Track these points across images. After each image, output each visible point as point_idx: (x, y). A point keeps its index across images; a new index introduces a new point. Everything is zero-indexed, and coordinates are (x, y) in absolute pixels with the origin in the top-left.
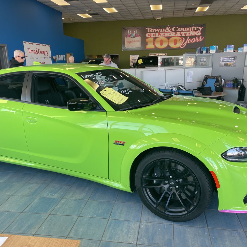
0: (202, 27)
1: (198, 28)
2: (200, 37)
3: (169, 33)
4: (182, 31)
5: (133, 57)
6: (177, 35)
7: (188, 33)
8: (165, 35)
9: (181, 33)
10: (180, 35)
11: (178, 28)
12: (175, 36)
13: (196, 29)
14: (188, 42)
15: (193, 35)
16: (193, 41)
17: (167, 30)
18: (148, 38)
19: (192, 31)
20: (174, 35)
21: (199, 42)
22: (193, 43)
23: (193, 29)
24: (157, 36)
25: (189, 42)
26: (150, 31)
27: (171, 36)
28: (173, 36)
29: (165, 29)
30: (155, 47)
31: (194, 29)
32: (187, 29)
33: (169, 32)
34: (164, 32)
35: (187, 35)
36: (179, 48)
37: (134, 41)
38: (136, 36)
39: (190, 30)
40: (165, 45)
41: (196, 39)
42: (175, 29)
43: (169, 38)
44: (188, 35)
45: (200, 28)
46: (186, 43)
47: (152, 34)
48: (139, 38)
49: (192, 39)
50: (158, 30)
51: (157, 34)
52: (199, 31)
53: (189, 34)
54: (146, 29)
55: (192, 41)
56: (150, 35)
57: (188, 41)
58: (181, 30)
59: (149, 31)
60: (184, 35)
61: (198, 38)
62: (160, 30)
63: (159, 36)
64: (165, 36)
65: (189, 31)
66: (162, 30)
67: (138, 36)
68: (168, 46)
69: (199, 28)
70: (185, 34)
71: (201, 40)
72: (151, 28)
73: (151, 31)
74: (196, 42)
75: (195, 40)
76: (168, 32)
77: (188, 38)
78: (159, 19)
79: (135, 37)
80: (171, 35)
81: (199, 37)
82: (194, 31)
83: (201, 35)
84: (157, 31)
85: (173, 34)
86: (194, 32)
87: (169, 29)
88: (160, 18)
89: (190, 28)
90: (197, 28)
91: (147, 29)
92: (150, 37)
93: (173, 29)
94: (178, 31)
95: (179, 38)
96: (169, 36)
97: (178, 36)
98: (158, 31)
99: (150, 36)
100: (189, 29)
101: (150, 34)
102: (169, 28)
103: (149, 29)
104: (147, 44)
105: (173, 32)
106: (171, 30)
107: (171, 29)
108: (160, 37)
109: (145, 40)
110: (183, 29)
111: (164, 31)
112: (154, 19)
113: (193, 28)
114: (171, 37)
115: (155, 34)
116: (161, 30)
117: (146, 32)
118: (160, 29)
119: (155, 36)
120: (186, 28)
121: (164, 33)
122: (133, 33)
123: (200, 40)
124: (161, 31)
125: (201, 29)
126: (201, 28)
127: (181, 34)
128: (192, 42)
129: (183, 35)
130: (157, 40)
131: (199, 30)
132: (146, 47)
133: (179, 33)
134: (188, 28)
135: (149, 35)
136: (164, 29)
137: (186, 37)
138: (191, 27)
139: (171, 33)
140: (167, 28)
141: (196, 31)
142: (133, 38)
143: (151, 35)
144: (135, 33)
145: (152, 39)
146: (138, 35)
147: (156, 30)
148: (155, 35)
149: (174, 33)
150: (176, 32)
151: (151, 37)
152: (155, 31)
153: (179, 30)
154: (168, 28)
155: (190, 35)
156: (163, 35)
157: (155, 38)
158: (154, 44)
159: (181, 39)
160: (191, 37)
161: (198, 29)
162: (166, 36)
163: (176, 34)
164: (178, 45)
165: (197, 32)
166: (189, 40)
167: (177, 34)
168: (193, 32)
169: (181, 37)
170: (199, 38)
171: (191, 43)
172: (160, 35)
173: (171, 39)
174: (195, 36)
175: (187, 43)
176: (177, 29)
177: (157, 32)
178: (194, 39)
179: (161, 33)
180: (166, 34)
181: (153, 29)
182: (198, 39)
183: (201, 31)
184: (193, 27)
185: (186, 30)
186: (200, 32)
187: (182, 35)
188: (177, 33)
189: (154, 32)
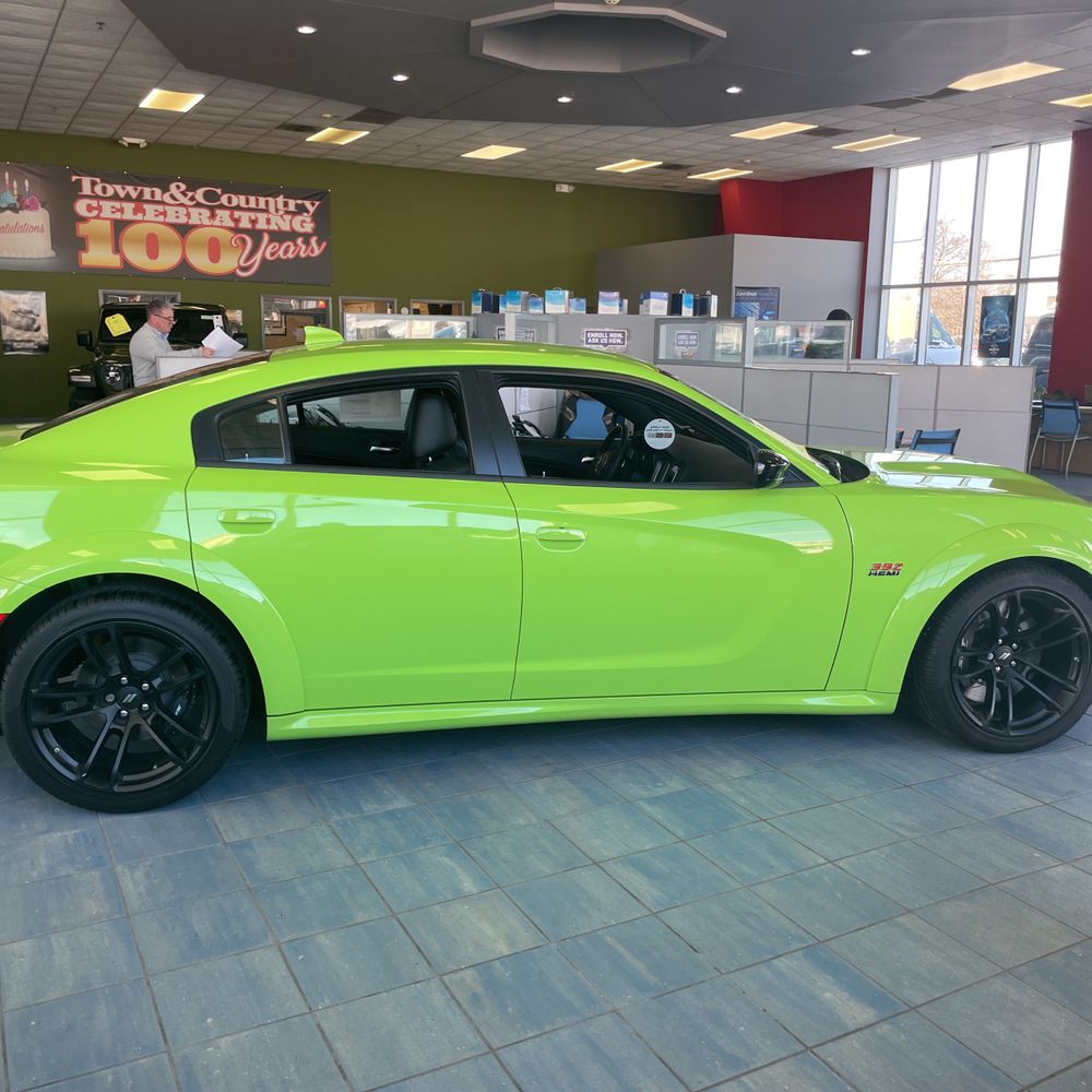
0: (317, 203)
1: (300, 202)
2: (313, 240)
3: (182, 211)
4: (238, 208)
5: (15, 302)
6: (217, 222)
7: (262, 217)
8: (164, 214)
9: (237, 214)
10: (232, 225)
11: (219, 191)
12: (212, 226)
13: (292, 208)
14: (268, 256)
15: (285, 227)
16: (287, 251)
17: (172, 196)
18: (84, 220)
19: (277, 210)
20: (206, 222)
21: (308, 257)
22: (288, 260)
23: (280, 206)
24: (128, 215)
25: (272, 254)
26: (93, 191)
27: (190, 222)
28: (202, 226)
29: (165, 189)
30: (125, 262)
31: (286, 204)
32: (257, 200)
33: (182, 205)
34: (162, 203)
35: (259, 226)
36: (233, 274)
37: (13, 224)
38: (27, 207)
39: (272, 208)
40: (167, 260)
41: (296, 245)
42: (207, 195)
43: (183, 230)
44: (266, 227)
45: (307, 204)
46: (258, 256)
47: (106, 205)
48: (39, 217)
49: (281, 243)
50: (130, 189)
51: (129, 207)
52: (305, 214)
53: (268, 221)
54: (74, 178)
55: (281, 253)
56: (95, 208)
57: (267, 250)
58: (234, 204)
59: (86, 189)
60: (249, 226)
61: (304, 242)
62: (141, 193)
63: (139, 217)
64: (167, 220)
65: (266, 211)
66: (153, 193)
67: (37, 208)
68: (184, 263)
69: (303, 204)
70: (254, 222)
71: (317, 252)
72: (98, 180)
73: (98, 189)
74: (298, 256)
75: (292, 248)
76: (177, 203)
77: (266, 238)
78: (138, 145)
79: (21, 209)
80: (194, 220)
81: (307, 237)
82: (287, 212)
83: (316, 232)
84: (128, 194)
85: (199, 216)
86: (288, 217)
87: (184, 194)
88: (142, 142)
89: (271, 200)
90: (296, 204)
91: (79, 182)
92: (98, 217)
93: (199, 195)
94: (222, 207)
95: (230, 234)
96: (183, 220)
97: (224, 224)
98: (134, 195)
99: (95, 213)
100: (267, 202)
101: (94, 203)
102: (183, 187)
103: (86, 182)
104: (82, 244)
105: (198, 205)
106: (192, 199)
107: (190, 194)
108: (144, 221)
109: (74, 229)
110: (243, 198)
111: (158, 197)
112: (114, 142)
113: (281, 199)
114: (194, 227)
115: (117, 205)
116: (147, 192)
117: (75, 192)
118: (140, 188)
119: (118, 216)
120: (252, 199)
121: (160, 208)
122: (8, 192)
123: (312, 251)
124: (147, 196)
125: (312, 209)
126: (313, 205)
127: (237, 221)
128: (282, 256)
129: (245, 224)
130: (130, 231)
131: (308, 212)
132: (77, 259)
133: (228, 212)
134: (262, 200)
135: (90, 208)
136: (158, 191)
137: (256, 235)
138: (275, 196)
139: (194, 212)
140: (173, 187)
141: (293, 214)
142: (8, 212)
143: (99, 208)
144: (16, 192)
145: (106, 226)
146: (32, 202)
147: (124, 189)
148: (122, 210)
149: (206, 213)
150: (212, 209)
151: (102, 215)
152: (116, 193)
153: (224, 200)
154: (178, 187)
155: (273, 227)
156: (156, 216)
157: (119, 226)
158: (117, 249)
159: (238, 241)
160: (278, 236)
161: (301, 210)
162: (171, 219)
163: (213, 216)
164: (228, 263)
165: (298, 219)
166: (272, 246)
167: (218, 218)
168: (282, 216)
169: (236, 230)
170: (307, 242)
171: (279, 258)
172: (144, 215)
173: (194, 235)
174: (292, 235)
175: (264, 259)
176: (218, 198)
177: (128, 198)
178: (288, 247)
179: (145, 206)
180: (170, 211)
181: (107, 186)
182: (304, 247)
183: (315, 218)
184: (282, 196)
185: (252, 205)
186: (309, 219)
187: (241, 225)
188: (219, 212)
189: (116, 197)
